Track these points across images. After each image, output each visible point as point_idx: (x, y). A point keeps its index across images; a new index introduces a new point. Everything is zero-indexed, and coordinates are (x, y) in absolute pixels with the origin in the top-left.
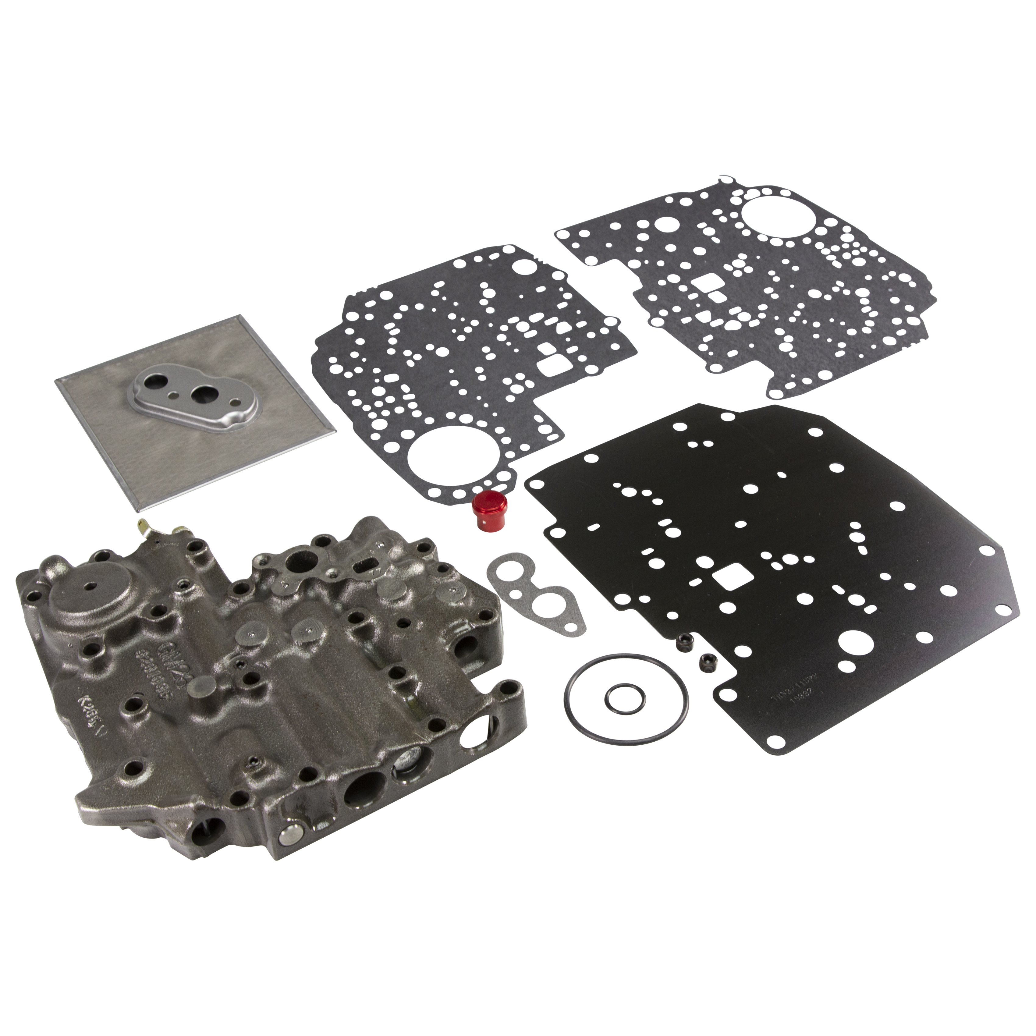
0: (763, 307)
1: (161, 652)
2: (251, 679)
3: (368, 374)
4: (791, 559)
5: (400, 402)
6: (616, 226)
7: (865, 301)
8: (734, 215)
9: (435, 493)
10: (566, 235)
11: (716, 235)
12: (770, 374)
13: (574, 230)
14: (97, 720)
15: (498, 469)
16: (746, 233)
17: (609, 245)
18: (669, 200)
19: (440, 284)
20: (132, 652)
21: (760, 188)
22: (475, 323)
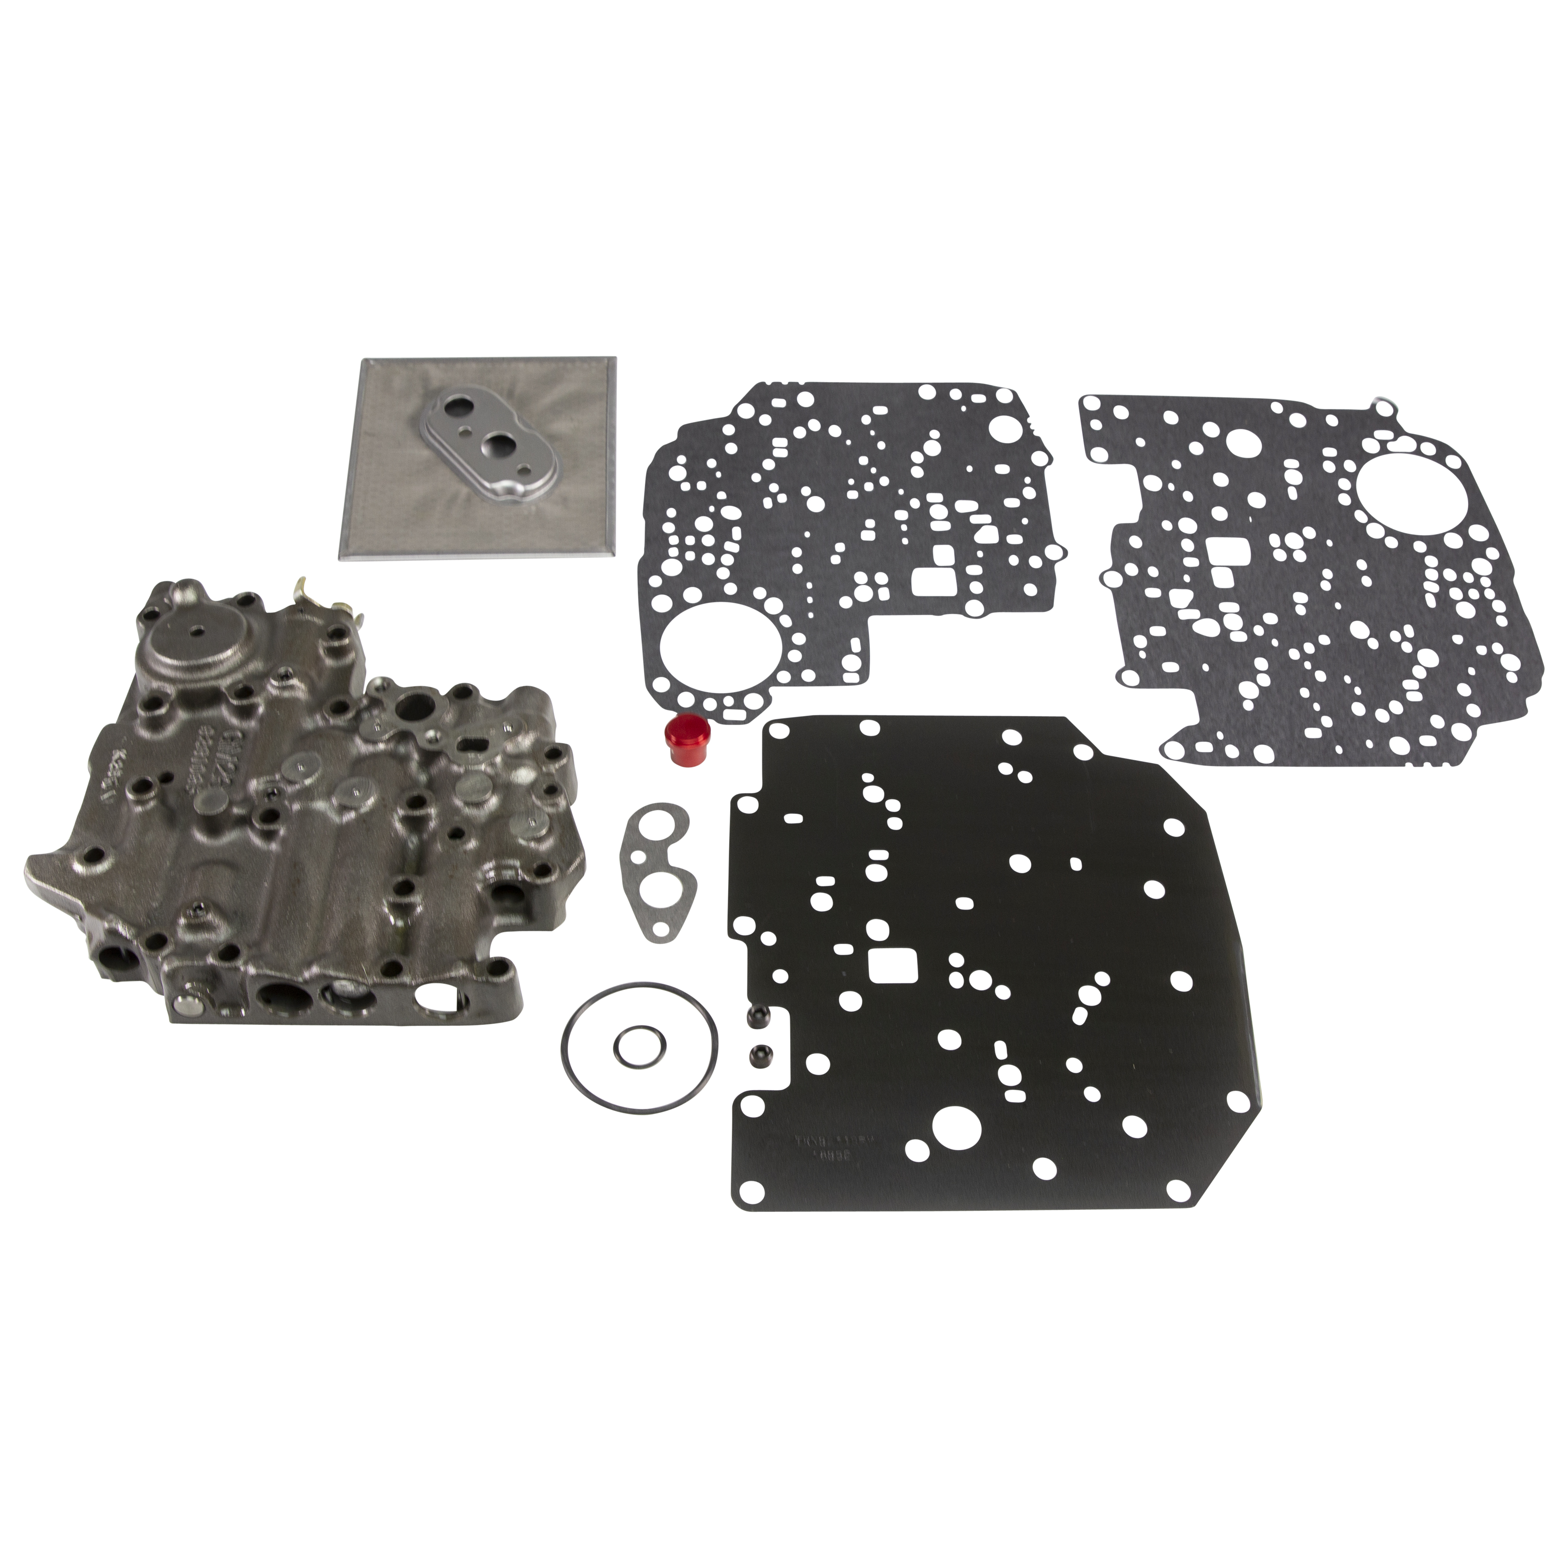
0: (1271, 618)
1: (224, 738)
2: (271, 816)
3: (709, 497)
4: (981, 980)
5: (718, 550)
6: (1171, 418)
7: (1419, 672)
8: (1350, 466)
9: (662, 685)
10: (1093, 405)
11: (1298, 487)
12: (1194, 719)
13: (1109, 402)
14: (113, 783)
15: (757, 689)
16: (1345, 500)
17: (1140, 442)
18: (1277, 408)
19: (881, 410)
20: (199, 723)
21: (1420, 439)
22: (884, 481)
